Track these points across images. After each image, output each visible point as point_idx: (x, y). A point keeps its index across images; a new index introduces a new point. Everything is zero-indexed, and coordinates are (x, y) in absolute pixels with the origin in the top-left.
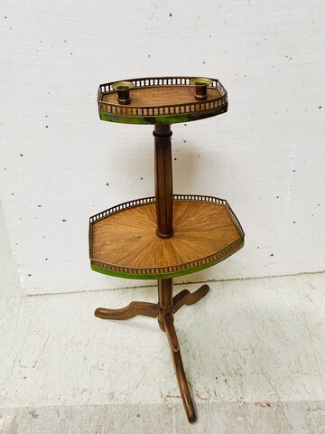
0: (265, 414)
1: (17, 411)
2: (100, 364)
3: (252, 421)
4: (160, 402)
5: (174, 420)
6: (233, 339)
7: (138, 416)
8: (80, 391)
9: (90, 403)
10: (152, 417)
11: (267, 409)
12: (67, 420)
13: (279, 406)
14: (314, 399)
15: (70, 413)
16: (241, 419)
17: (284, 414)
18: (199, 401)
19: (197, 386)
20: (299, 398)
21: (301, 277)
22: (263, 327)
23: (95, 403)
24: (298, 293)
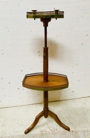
0: (71, 134)
2: (22, 124)
3: (67, 136)
4: (40, 133)
5: (44, 137)
6: (62, 116)
7: (34, 137)
8: (16, 131)
9: (19, 134)
10: (38, 137)
11: (72, 133)
13: (76, 132)
14: (86, 129)
15: (13, 137)
16: (64, 136)
17: (77, 133)
18: (52, 132)
19: (52, 128)
20: (82, 129)
21: (83, 98)
22: (71, 112)
23: (21, 134)
24: (82, 103)
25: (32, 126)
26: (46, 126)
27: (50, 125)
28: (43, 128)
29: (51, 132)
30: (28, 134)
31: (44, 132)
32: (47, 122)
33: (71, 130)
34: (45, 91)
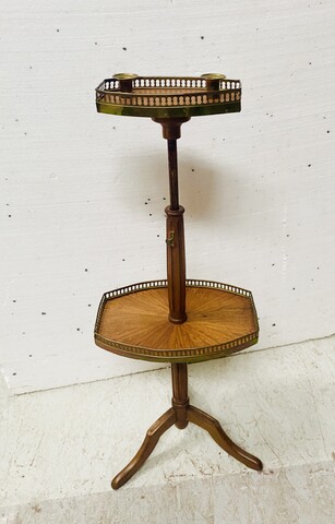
0: (268, 481)
1: (19, 507)
2: (101, 454)
3: (255, 488)
4: (164, 482)
5: (178, 495)
6: (236, 415)
7: (143, 498)
8: (82, 481)
9: (93, 491)
10: (157, 497)
11: (270, 476)
12: (72, 511)
13: (282, 472)
14: (316, 461)
15: (74, 503)
16: (244, 488)
17: (286, 478)
18: (202, 477)
19: (201, 463)
20: (302, 462)
21: (306, 344)
22: (267, 399)
23: (98, 491)
24: (304, 361)
25: (135, 462)
26: (183, 456)
27: (196, 451)
28: (172, 465)
29: (200, 476)
30: (125, 487)
31: (178, 479)
32: (184, 442)
33: (267, 465)
34: (178, 364)
